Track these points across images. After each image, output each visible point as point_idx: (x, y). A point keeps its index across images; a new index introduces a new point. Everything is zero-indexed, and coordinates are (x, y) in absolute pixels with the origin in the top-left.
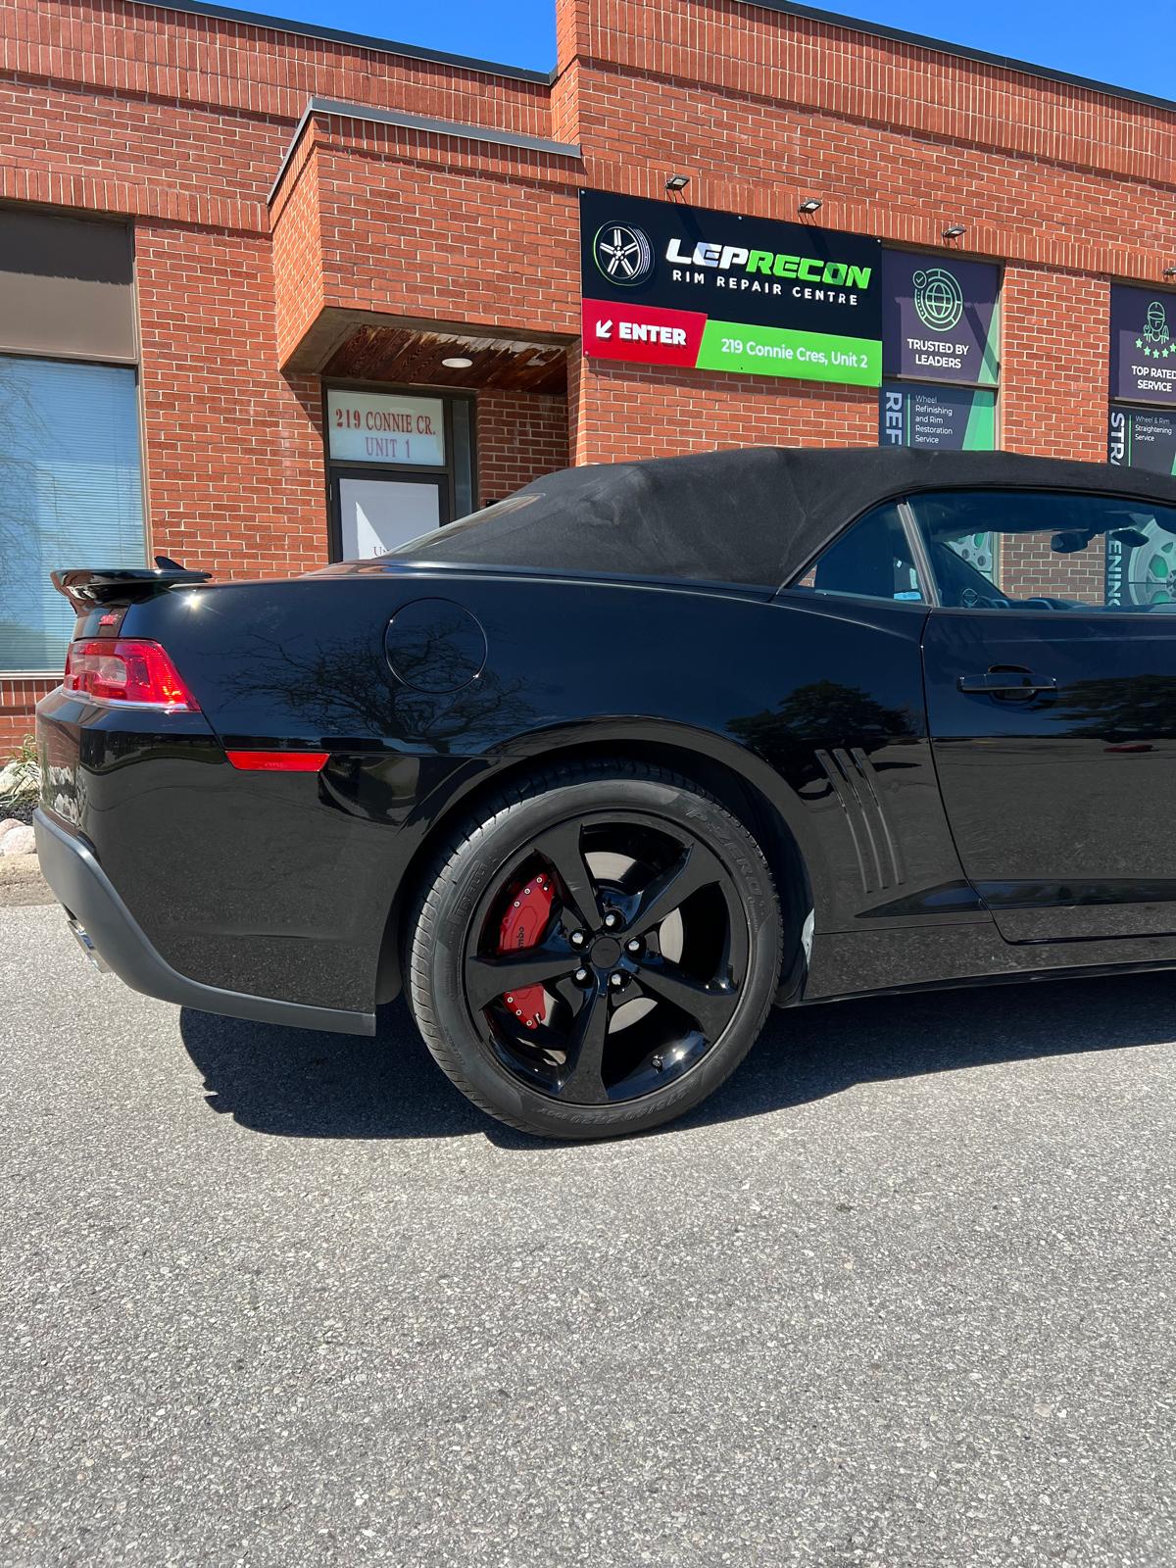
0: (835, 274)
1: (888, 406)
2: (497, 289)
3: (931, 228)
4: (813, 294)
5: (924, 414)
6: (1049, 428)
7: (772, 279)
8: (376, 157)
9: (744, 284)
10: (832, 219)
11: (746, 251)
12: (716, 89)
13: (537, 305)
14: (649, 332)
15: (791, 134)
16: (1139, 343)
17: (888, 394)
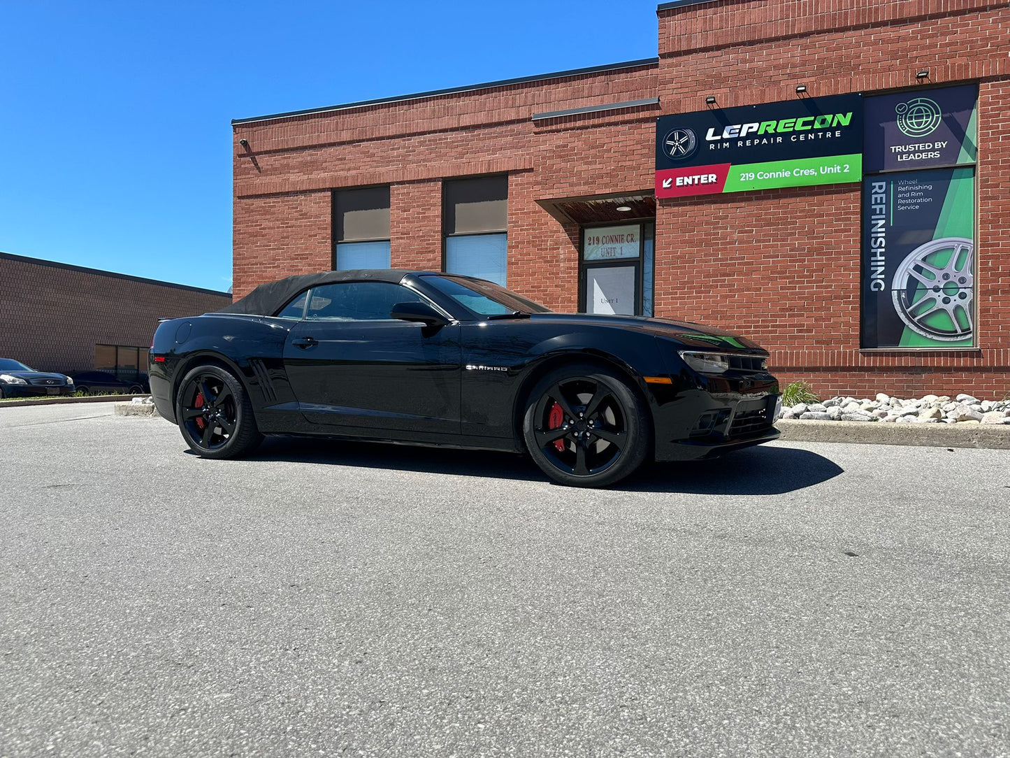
0: (823, 122)
1: (873, 191)
2: (612, 176)
3: (906, 76)
4: (806, 137)
5: (905, 192)
7: (776, 135)
9: (756, 142)
10: (824, 90)
11: (758, 124)
13: (632, 179)
14: (693, 180)
15: (793, 53)
17: (873, 184)
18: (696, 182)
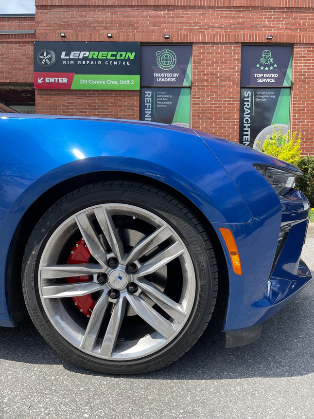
0: (121, 55)
1: (146, 96)
4: (113, 63)
5: (160, 98)
7: (98, 60)
9: (88, 62)
10: (121, 38)
11: (88, 52)
13: (21, 76)
14: (55, 80)
16: (258, 66)
17: (146, 92)
18: (57, 82)
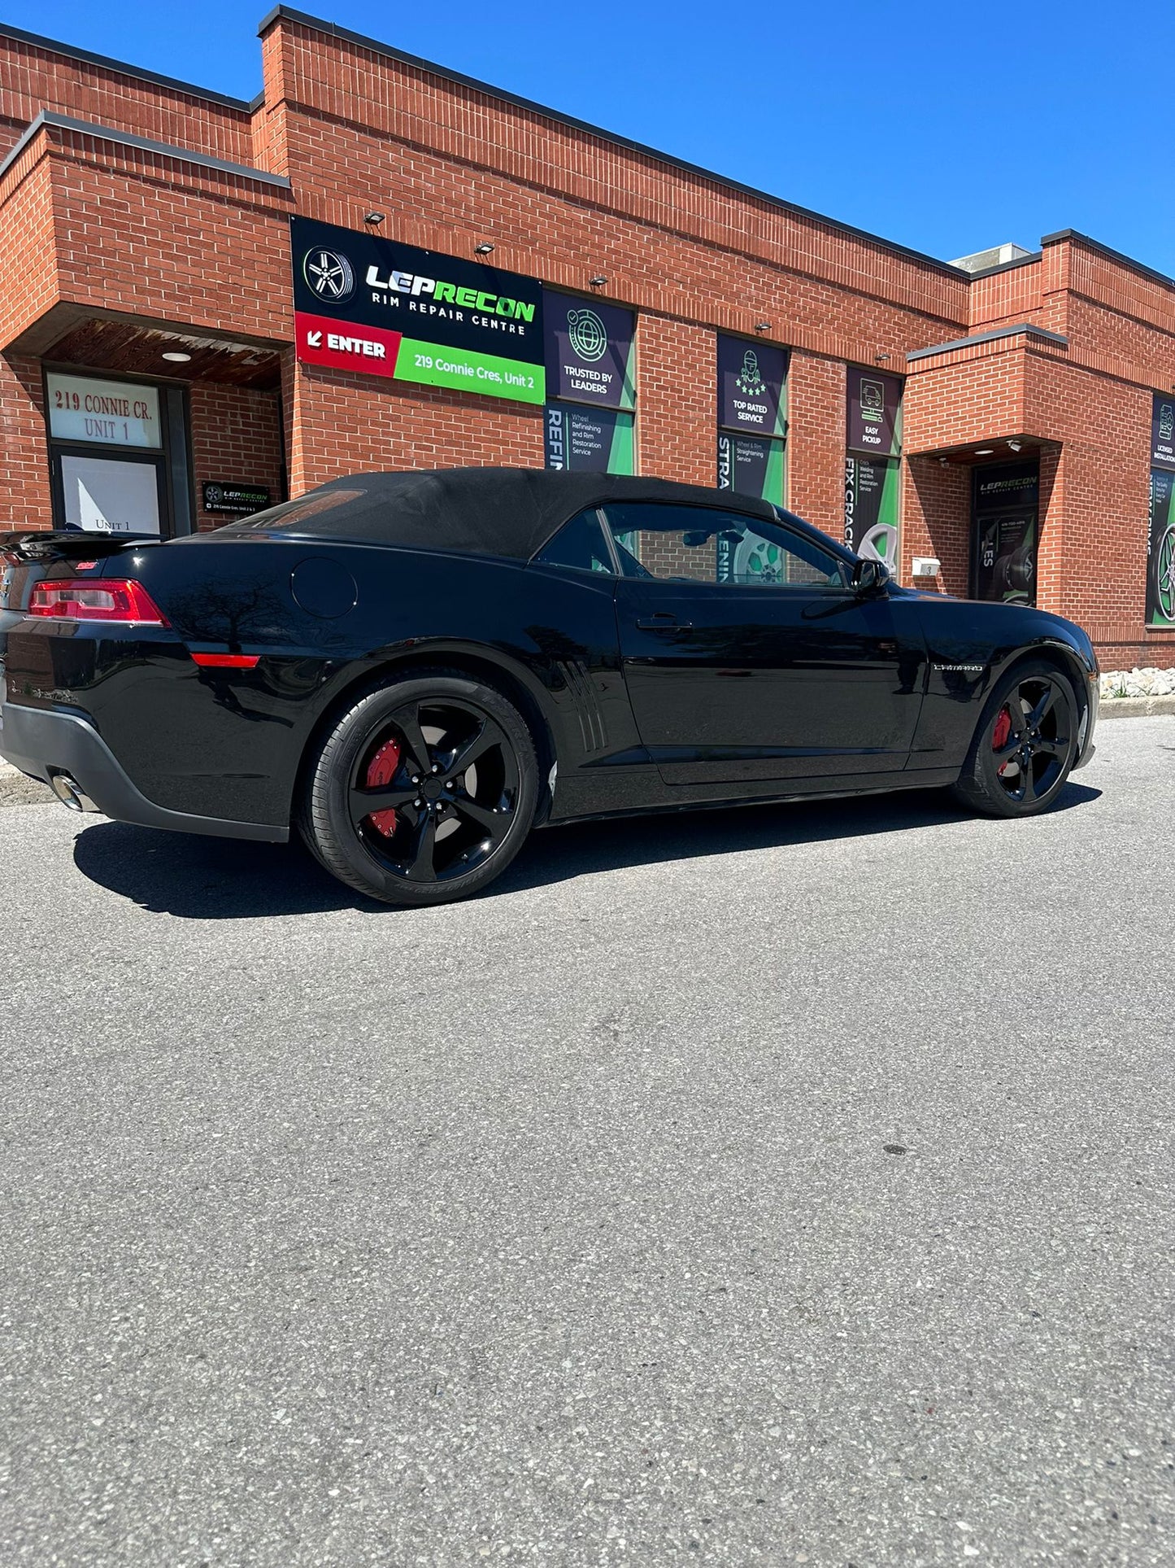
0: (506, 307)
1: (550, 422)
2: (218, 297)
3: (581, 276)
5: (579, 430)
6: (674, 447)
7: (455, 307)
8: (105, 170)
10: (503, 261)
11: (433, 282)
12: (404, 141)
13: (255, 314)
14: (353, 344)
15: (467, 187)
16: (738, 383)
17: (552, 412)
18: (357, 350)
